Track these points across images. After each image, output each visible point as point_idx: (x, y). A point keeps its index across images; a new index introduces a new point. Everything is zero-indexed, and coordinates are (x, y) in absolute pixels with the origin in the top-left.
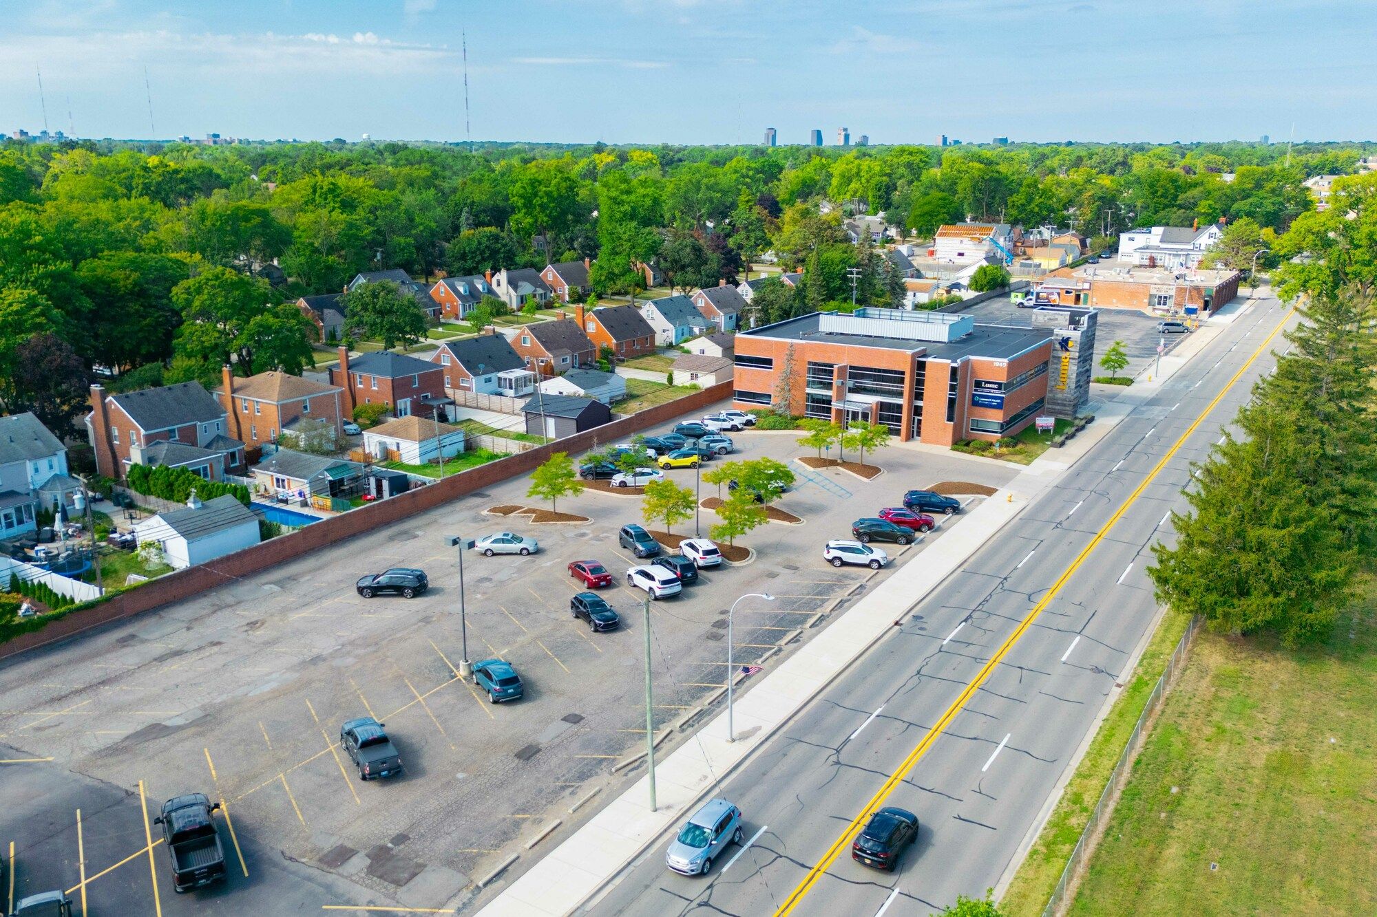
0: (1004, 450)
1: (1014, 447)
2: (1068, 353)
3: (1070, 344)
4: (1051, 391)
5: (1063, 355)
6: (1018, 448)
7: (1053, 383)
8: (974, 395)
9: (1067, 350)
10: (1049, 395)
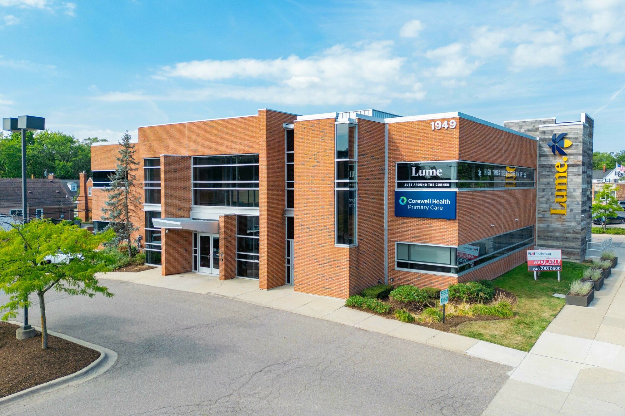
0: (466, 308)
1: (487, 301)
2: (565, 158)
3: (567, 143)
4: (542, 219)
5: (558, 161)
6: (496, 304)
7: (545, 206)
8: (398, 195)
9: (563, 154)
10: (539, 225)
